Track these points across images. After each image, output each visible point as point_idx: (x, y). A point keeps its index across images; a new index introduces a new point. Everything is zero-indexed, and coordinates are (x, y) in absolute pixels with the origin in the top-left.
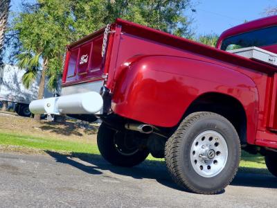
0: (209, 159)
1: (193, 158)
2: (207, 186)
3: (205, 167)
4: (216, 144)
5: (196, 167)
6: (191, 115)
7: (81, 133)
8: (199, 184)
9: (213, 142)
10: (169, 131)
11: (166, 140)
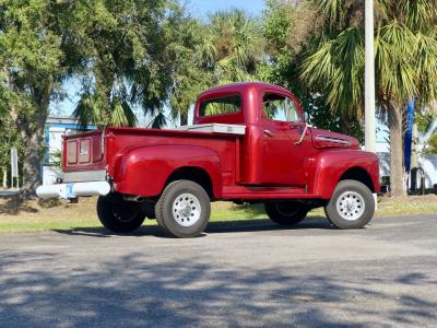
0: (187, 213)
1: (175, 214)
2: (188, 232)
3: (185, 219)
4: (192, 202)
5: (179, 221)
6: (170, 184)
7: (33, 207)
8: (182, 231)
9: (189, 201)
10: (156, 198)
11: (155, 204)
